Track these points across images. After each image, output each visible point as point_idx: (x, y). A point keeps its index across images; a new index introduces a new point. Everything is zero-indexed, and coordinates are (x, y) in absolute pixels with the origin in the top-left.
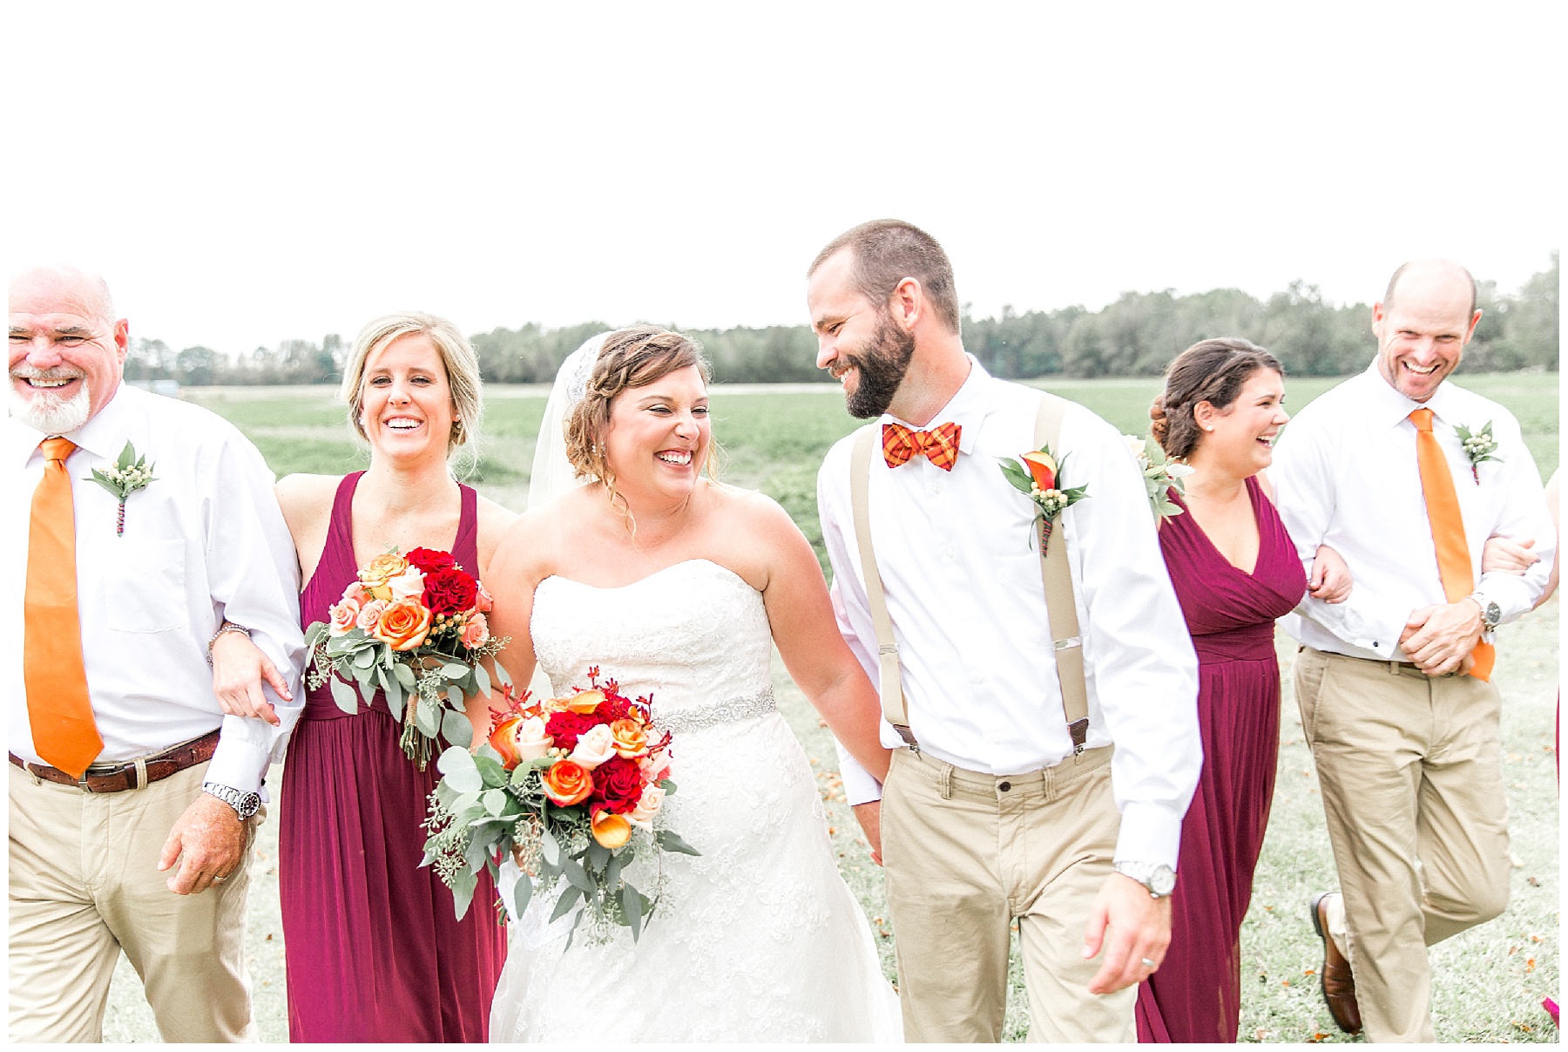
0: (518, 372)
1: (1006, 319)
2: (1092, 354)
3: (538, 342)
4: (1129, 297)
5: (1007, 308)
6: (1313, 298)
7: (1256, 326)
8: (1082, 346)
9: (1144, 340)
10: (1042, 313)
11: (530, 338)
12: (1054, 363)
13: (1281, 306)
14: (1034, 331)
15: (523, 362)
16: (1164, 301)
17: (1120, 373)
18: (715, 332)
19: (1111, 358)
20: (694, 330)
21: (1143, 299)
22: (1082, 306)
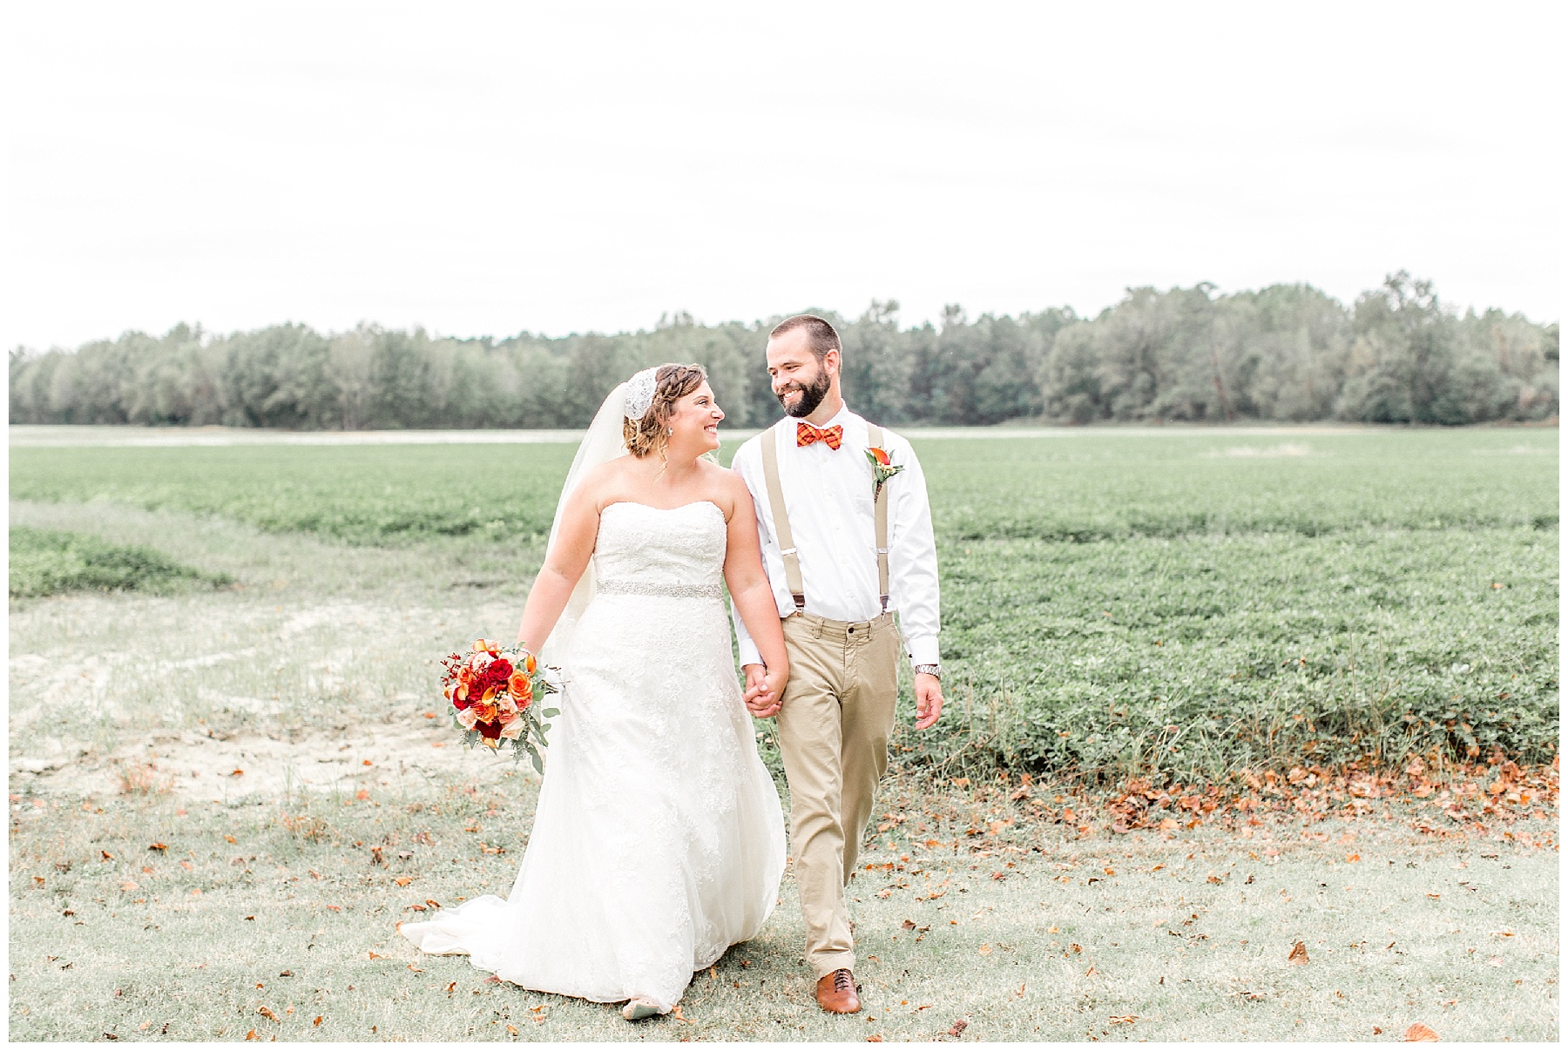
0: (162, 405)
1: (949, 328)
2: (1086, 386)
3: (195, 358)
4: (1140, 297)
5: (951, 311)
6: (1424, 302)
7: (1338, 344)
8: (1068, 371)
9: (1166, 366)
10: (1006, 319)
11: (184, 349)
12: (1026, 399)
13: (1373, 314)
14: (995, 349)
15: (170, 386)
16: (1195, 302)
17: (1127, 417)
18: (486, 343)
19: (1115, 392)
20: (453, 338)
21: (1162, 300)
22: (1068, 308)
